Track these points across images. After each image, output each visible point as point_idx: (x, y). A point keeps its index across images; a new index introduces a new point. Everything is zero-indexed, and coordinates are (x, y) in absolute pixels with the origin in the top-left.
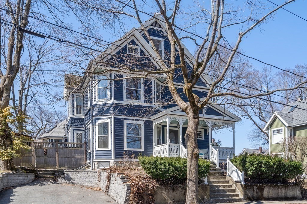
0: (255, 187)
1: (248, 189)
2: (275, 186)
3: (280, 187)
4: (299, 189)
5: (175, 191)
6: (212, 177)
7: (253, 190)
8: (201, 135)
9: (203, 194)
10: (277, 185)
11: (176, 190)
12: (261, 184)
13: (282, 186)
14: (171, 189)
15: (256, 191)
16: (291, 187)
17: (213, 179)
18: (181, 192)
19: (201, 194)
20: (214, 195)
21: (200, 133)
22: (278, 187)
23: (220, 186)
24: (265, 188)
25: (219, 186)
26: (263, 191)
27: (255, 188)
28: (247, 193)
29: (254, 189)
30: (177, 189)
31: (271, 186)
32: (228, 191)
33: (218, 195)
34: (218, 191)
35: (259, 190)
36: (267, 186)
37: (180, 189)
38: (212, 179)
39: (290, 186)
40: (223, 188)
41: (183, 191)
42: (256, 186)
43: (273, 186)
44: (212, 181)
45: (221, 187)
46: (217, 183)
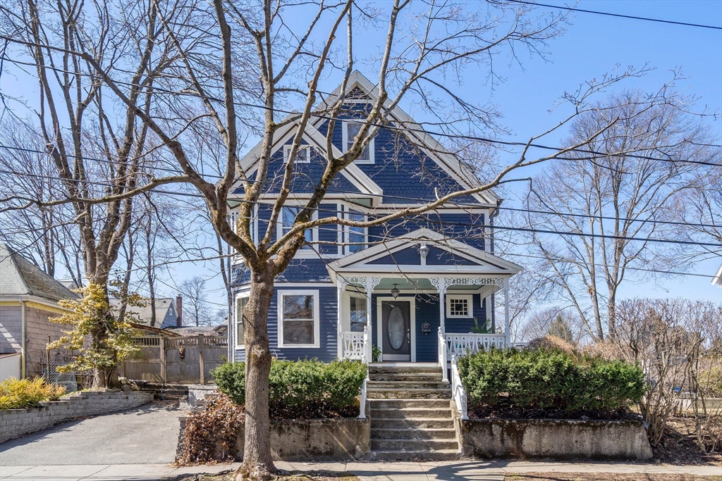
0: (498, 427)
1: (476, 431)
2: (559, 425)
3: (576, 428)
4: (641, 434)
5: (284, 432)
6: (412, 402)
7: (492, 434)
8: (466, 309)
9: (351, 440)
10: (566, 424)
11: (286, 430)
12: (513, 421)
13: (581, 425)
14: (274, 428)
15: (498, 436)
16: (612, 430)
17: (415, 406)
18: (299, 434)
19: (348, 440)
20: (390, 443)
21: (463, 303)
22: (568, 429)
23: (420, 423)
24: (527, 431)
25: (417, 422)
26: (522, 437)
27: (496, 429)
28: (473, 441)
29: (495, 433)
30: (289, 429)
31: (544, 426)
32: (436, 436)
33: (400, 442)
34: (407, 435)
35: (509, 434)
36: (535, 425)
37: (296, 429)
38: (411, 406)
39: (610, 426)
40: (428, 427)
41: (304, 433)
42: (498, 424)
43: (552, 426)
44: (405, 411)
45: (421, 426)
46: (420, 417)
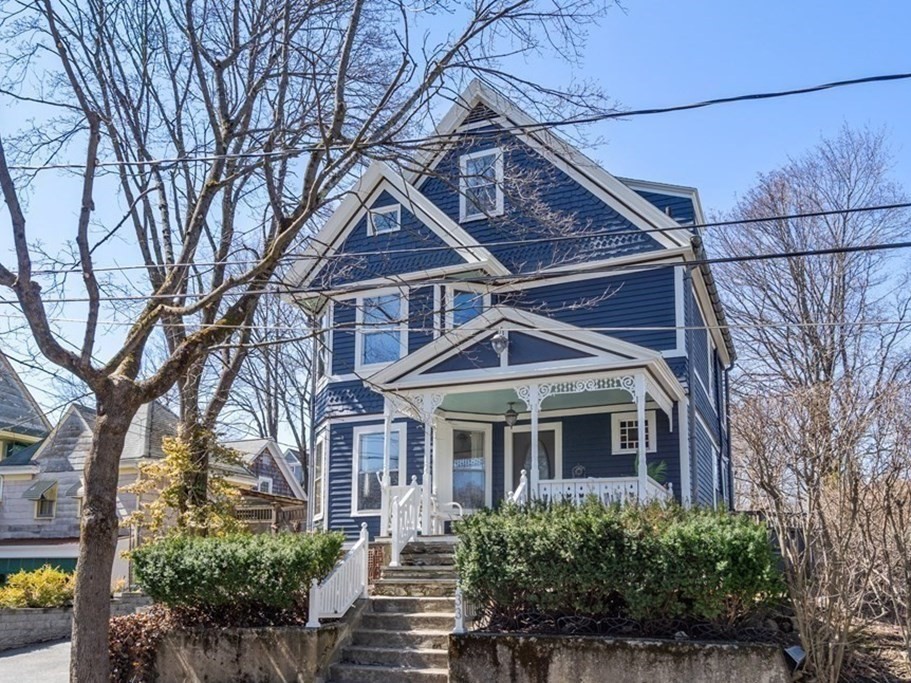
0: (506, 649)
1: (470, 656)
2: (611, 649)
3: (643, 655)
4: (773, 673)
5: (211, 647)
7: (496, 663)
9: (292, 664)
10: (624, 647)
11: (213, 645)
12: (532, 639)
13: (651, 649)
14: (200, 641)
15: (506, 666)
16: (712, 661)
18: (228, 652)
20: (357, 672)
22: (628, 658)
24: (555, 659)
26: (546, 670)
27: (504, 654)
28: (466, 675)
29: (501, 660)
30: (217, 642)
31: (585, 650)
33: (370, 672)
34: (392, 659)
35: (524, 664)
36: (568, 648)
37: (224, 643)
39: (708, 655)
41: (234, 651)
42: (506, 643)
43: (597, 650)
